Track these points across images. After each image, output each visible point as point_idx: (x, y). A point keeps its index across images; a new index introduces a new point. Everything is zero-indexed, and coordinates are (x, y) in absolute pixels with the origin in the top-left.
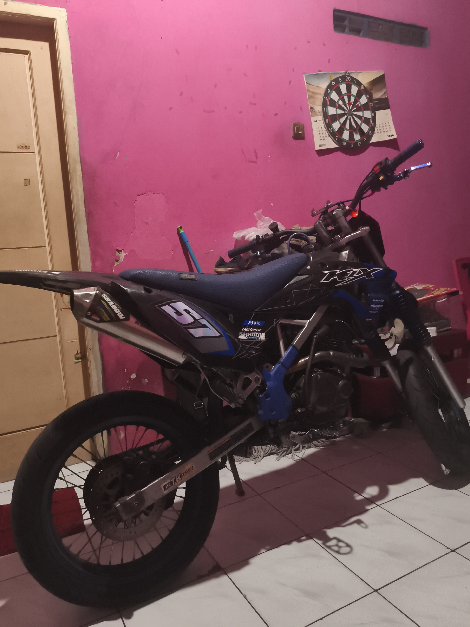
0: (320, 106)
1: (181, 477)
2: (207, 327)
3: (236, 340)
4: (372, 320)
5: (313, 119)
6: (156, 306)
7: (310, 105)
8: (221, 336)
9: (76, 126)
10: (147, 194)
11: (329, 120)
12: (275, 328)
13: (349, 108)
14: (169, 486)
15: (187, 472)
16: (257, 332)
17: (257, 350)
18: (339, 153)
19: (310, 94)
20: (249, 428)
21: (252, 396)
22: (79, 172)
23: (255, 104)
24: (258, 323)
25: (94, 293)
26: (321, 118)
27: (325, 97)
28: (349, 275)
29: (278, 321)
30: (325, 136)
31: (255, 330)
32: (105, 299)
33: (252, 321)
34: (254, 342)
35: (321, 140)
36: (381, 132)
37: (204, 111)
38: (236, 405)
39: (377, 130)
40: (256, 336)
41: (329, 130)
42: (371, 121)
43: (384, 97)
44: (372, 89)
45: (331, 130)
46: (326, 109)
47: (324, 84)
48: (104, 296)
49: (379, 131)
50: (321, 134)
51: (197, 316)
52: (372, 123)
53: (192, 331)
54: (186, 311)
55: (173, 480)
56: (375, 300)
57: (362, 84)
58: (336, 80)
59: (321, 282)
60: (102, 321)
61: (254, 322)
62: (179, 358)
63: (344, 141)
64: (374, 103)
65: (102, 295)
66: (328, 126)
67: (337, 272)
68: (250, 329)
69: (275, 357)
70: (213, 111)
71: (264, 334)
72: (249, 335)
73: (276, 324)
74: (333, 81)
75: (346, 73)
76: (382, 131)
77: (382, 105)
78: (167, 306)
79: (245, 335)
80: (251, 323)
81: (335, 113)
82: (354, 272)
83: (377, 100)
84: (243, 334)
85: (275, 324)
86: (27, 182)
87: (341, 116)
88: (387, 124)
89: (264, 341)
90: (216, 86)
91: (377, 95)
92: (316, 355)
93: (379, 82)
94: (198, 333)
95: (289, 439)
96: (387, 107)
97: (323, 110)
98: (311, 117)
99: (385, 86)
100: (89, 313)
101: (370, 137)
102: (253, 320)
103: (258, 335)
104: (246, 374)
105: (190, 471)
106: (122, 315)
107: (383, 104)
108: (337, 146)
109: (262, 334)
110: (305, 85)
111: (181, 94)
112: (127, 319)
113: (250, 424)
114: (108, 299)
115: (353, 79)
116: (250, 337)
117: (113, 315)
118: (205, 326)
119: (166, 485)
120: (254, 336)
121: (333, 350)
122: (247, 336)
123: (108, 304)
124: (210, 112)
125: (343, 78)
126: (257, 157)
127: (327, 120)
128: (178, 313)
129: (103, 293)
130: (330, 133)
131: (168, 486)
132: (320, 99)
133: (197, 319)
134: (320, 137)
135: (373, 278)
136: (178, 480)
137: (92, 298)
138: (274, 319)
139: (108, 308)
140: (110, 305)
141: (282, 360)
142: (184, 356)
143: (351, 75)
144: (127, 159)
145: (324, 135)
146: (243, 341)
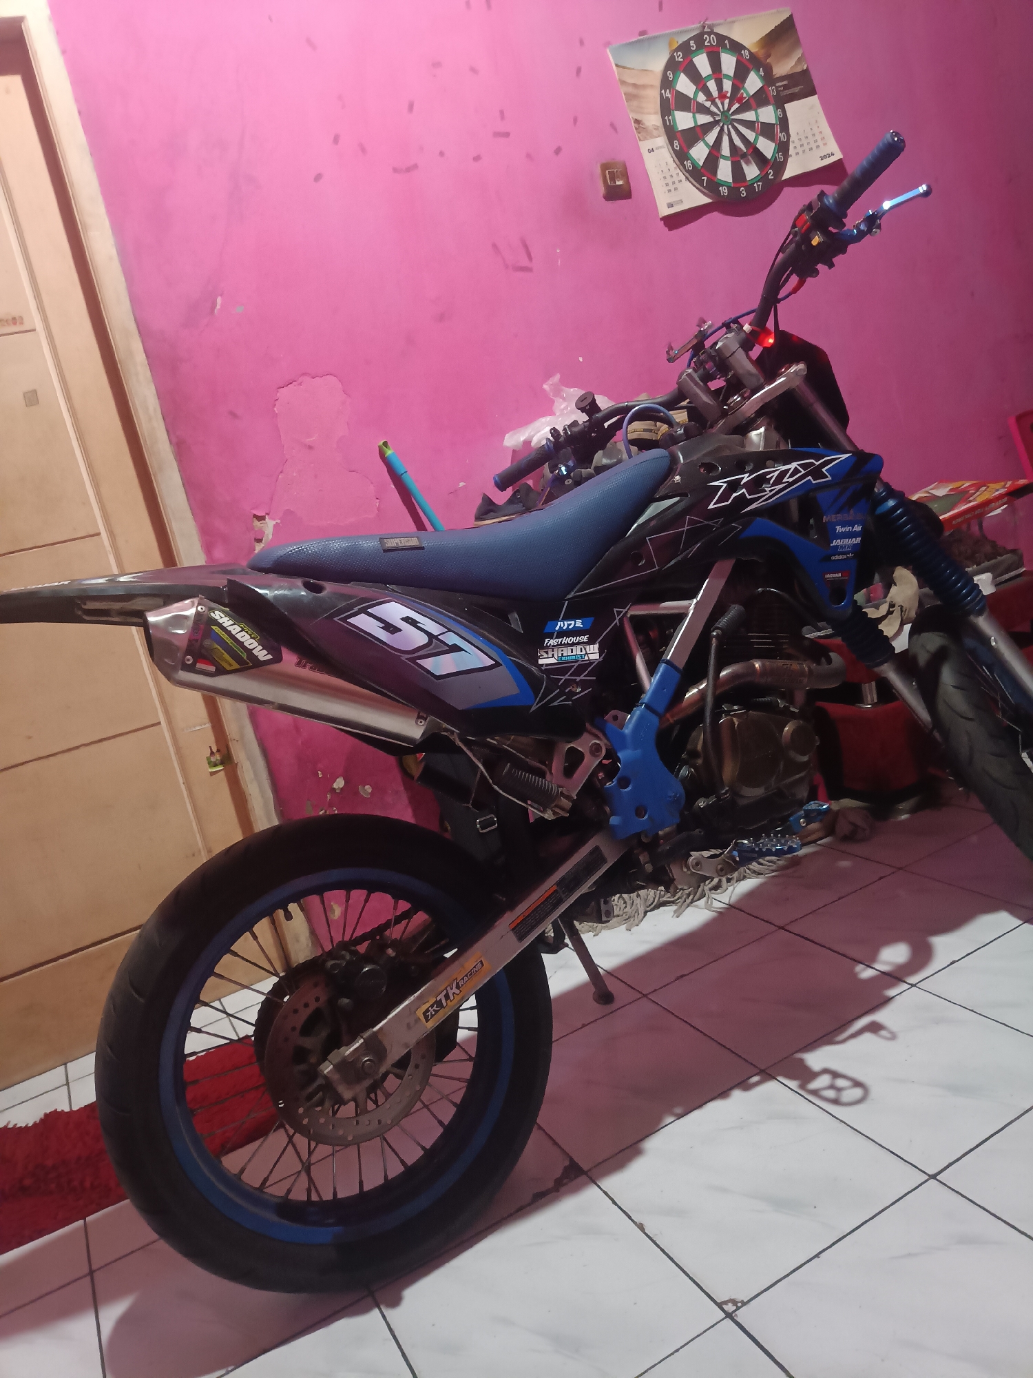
0: (655, 113)
1: (458, 987)
2: (461, 649)
3: (534, 669)
4: (840, 575)
5: (644, 146)
6: (336, 619)
7: (632, 116)
8: (497, 664)
9: (114, 252)
10: (300, 379)
11: (682, 142)
12: (620, 631)
13: (723, 108)
14: (436, 1012)
15: (470, 975)
16: (579, 643)
17: (584, 685)
18: (716, 215)
19: (630, 90)
20: (596, 858)
21: (591, 789)
22: (140, 357)
23: (507, 135)
24: (579, 624)
25: (191, 612)
26: (661, 141)
27: (663, 91)
28: (771, 482)
29: (624, 611)
30: (677, 182)
31: (574, 640)
32: (221, 621)
33: (564, 619)
34: (575, 667)
35: (670, 191)
36: (804, 151)
37: (395, 170)
38: (555, 813)
39: (795, 147)
40: (579, 653)
41: (684, 166)
42: (777, 129)
43: (799, 69)
44: (769, 56)
45: (688, 164)
46: (670, 118)
47: (658, 63)
48: (217, 615)
49: (800, 150)
50: (668, 177)
51: (434, 628)
52: (781, 132)
53: (428, 663)
54: (407, 620)
55: (441, 997)
56: (839, 529)
57: (744, 48)
58: (684, 47)
59: (711, 506)
60: (221, 671)
61: (569, 622)
62: (411, 728)
63: (722, 186)
64: (777, 88)
65: (212, 614)
66: (681, 156)
67: (743, 478)
68: (562, 641)
69: (630, 693)
70: (415, 166)
71: (597, 646)
72: (562, 654)
73: (621, 620)
74: (677, 50)
75: (704, 27)
76: (806, 147)
77: (796, 90)
78: (363, 616)
79: (553, 656)
80: (562, 626)
81: (693, 125)
82: (783, 473)
83: (782, 78)
84: (547, 653)
85: (618, 618)
86: (32, 398)
87: (707, 128)
88: (816, 131)
89: (597, 662)
90: (411, 107)
91: (784, 67)
92: (723, 673)
93: (783, 34)
94: (441, 665)
95: (688, 869)
96: (812, 92)
97: (664, 121)
98: (640, 143)
99: (797, 43)
100: (189, 659)
101: (780, 166)
102: (566, 618)
103: (581, 651)
104: (570, 742)
105: (476, 971)
106: (265, 652)
107: (801, 85)
108: (706, 200)
109: (592, 646)
110: (614, 72)
111: (336, 140)
112: (278, 659)
113: (597, 849)
114: (226, 621)
115: (721, 38)
116: (563, 658)
117: (244, 656)
118: (455, 649)
119: (427, 1010)
120: (574, 653)
121: (759, 656)
122: (558, 657)
123: (229, 633)
124: (408, 170)
125: (699, 39)
126: (530, 258)
127: (676, 144)
128: (390, 628)
129: (212, 610)
130: (688, 171)
131: (432, 1010)
132: (652, 97)
133: (436, 634)
134: (667, 185)
135: (830, 478)
136: (454, 993)
137: (190, 623)
138: (615, 610)
139: (229, 641)
140: (234, 632)
141: (646, 698)
142: (421, 722)
143: (717, 30)
144: (240, 309)
145: (676, 179)
146: (551, 670)
